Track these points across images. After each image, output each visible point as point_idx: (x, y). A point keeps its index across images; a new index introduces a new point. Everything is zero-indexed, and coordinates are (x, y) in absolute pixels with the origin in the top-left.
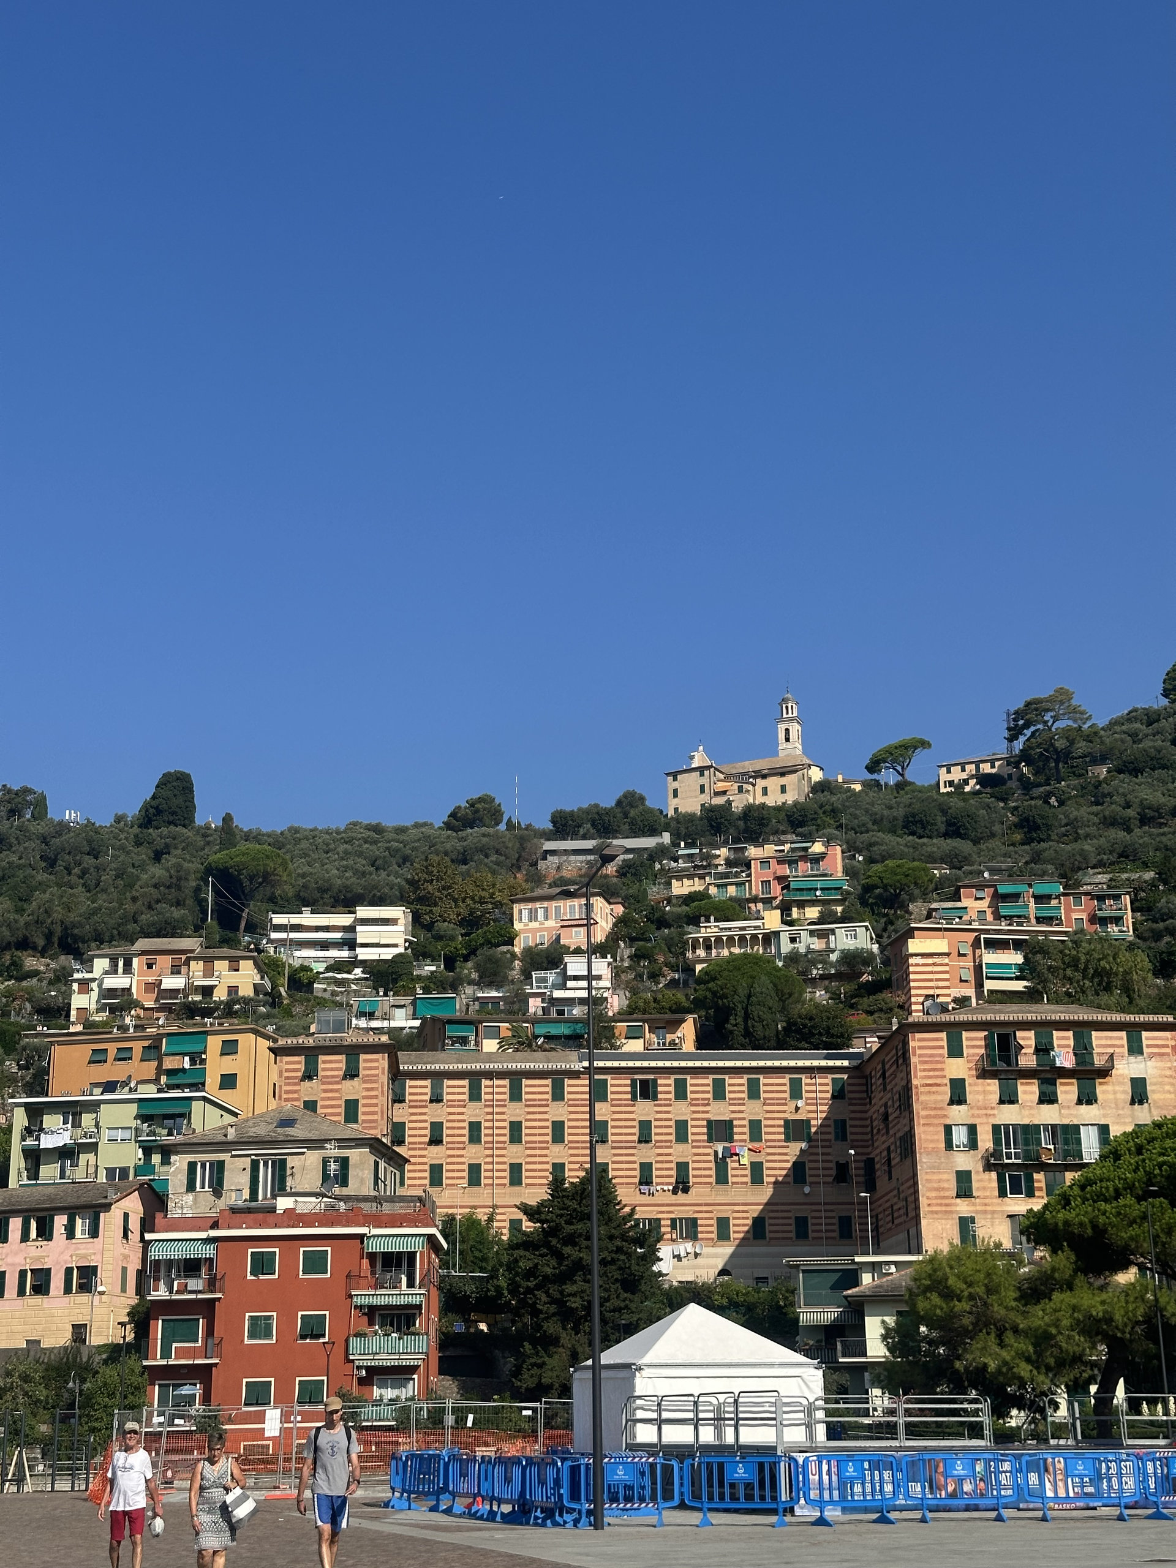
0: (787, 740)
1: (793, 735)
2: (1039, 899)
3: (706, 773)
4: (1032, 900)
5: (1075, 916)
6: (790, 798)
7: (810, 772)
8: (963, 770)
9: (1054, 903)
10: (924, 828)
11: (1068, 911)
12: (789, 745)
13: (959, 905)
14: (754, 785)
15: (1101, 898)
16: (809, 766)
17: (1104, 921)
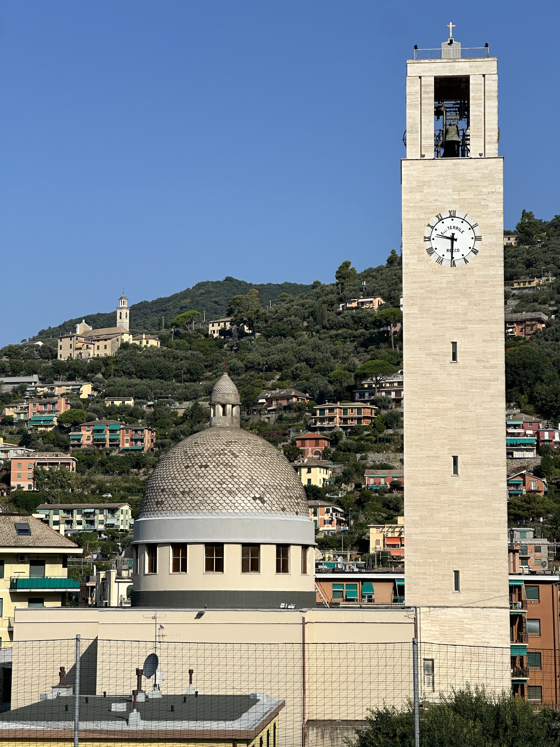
0: (121, 318)
1: (124, 316)
2: (112, 431)
3: (73, 339)
4: (108, 432)
5: (126, 438)
6: (109, 352)
7: (123, 337)
8: (219, 325)
9: (118, 432)
10: (146, 373)
11: (123, 436)
12: (121, 321)
13: (80, 433)
14: (94, 344)
15: (136, 431)
16: (123, 333)
17: (136, 441)
